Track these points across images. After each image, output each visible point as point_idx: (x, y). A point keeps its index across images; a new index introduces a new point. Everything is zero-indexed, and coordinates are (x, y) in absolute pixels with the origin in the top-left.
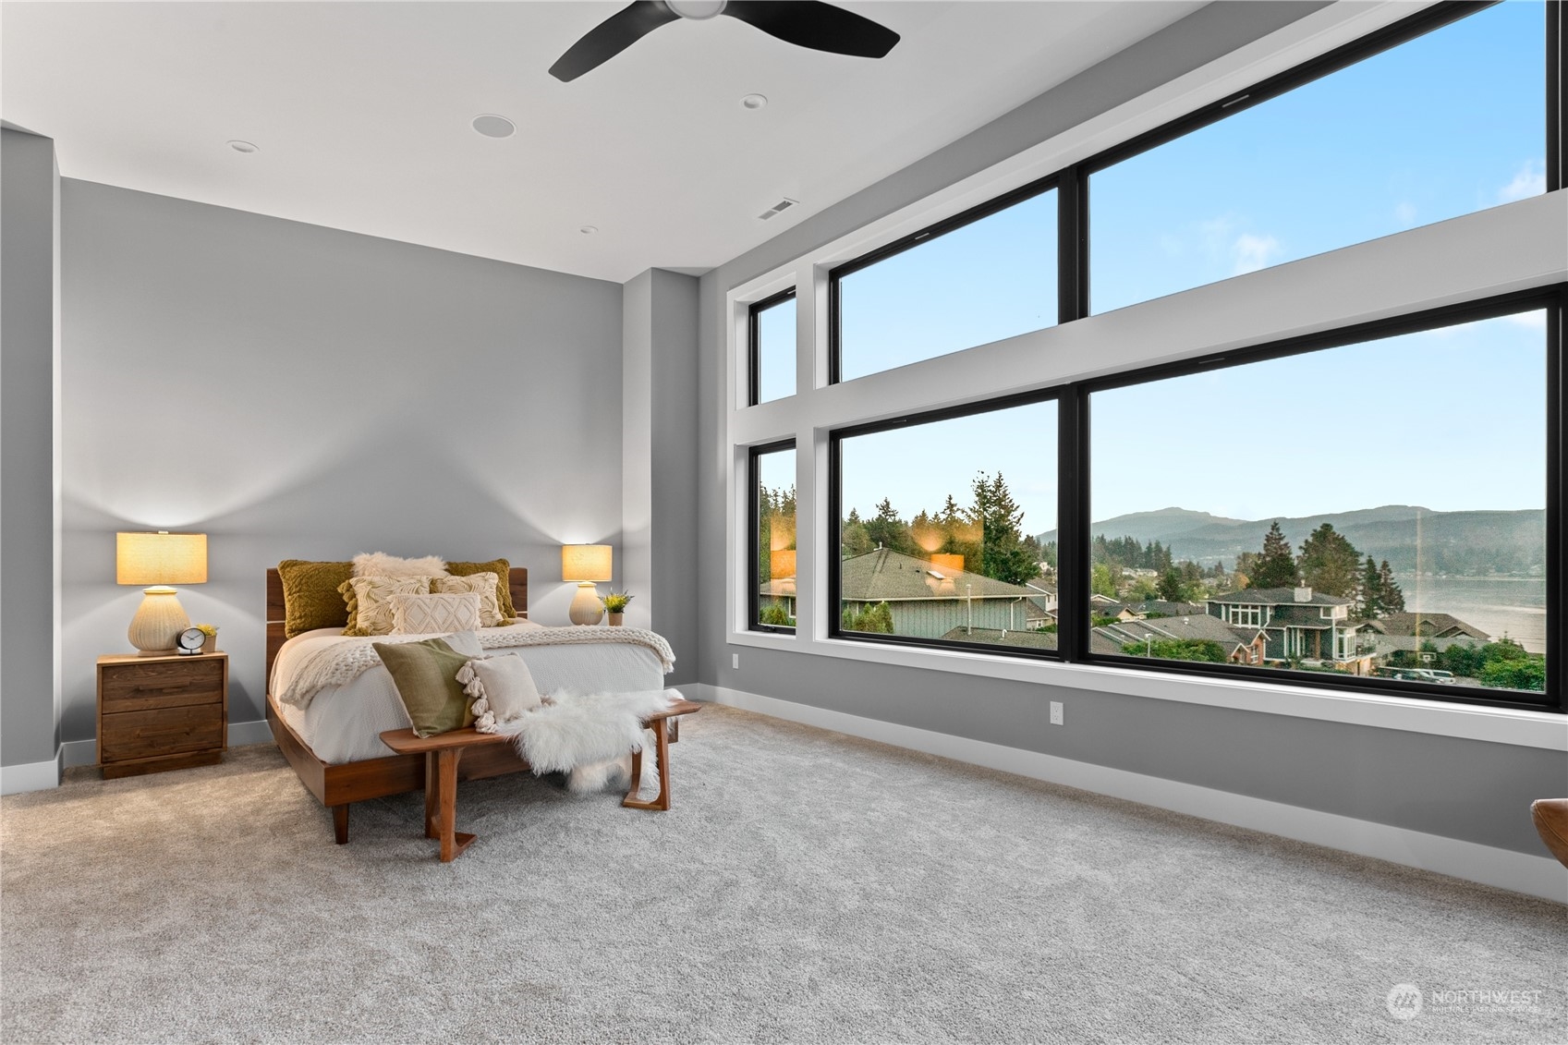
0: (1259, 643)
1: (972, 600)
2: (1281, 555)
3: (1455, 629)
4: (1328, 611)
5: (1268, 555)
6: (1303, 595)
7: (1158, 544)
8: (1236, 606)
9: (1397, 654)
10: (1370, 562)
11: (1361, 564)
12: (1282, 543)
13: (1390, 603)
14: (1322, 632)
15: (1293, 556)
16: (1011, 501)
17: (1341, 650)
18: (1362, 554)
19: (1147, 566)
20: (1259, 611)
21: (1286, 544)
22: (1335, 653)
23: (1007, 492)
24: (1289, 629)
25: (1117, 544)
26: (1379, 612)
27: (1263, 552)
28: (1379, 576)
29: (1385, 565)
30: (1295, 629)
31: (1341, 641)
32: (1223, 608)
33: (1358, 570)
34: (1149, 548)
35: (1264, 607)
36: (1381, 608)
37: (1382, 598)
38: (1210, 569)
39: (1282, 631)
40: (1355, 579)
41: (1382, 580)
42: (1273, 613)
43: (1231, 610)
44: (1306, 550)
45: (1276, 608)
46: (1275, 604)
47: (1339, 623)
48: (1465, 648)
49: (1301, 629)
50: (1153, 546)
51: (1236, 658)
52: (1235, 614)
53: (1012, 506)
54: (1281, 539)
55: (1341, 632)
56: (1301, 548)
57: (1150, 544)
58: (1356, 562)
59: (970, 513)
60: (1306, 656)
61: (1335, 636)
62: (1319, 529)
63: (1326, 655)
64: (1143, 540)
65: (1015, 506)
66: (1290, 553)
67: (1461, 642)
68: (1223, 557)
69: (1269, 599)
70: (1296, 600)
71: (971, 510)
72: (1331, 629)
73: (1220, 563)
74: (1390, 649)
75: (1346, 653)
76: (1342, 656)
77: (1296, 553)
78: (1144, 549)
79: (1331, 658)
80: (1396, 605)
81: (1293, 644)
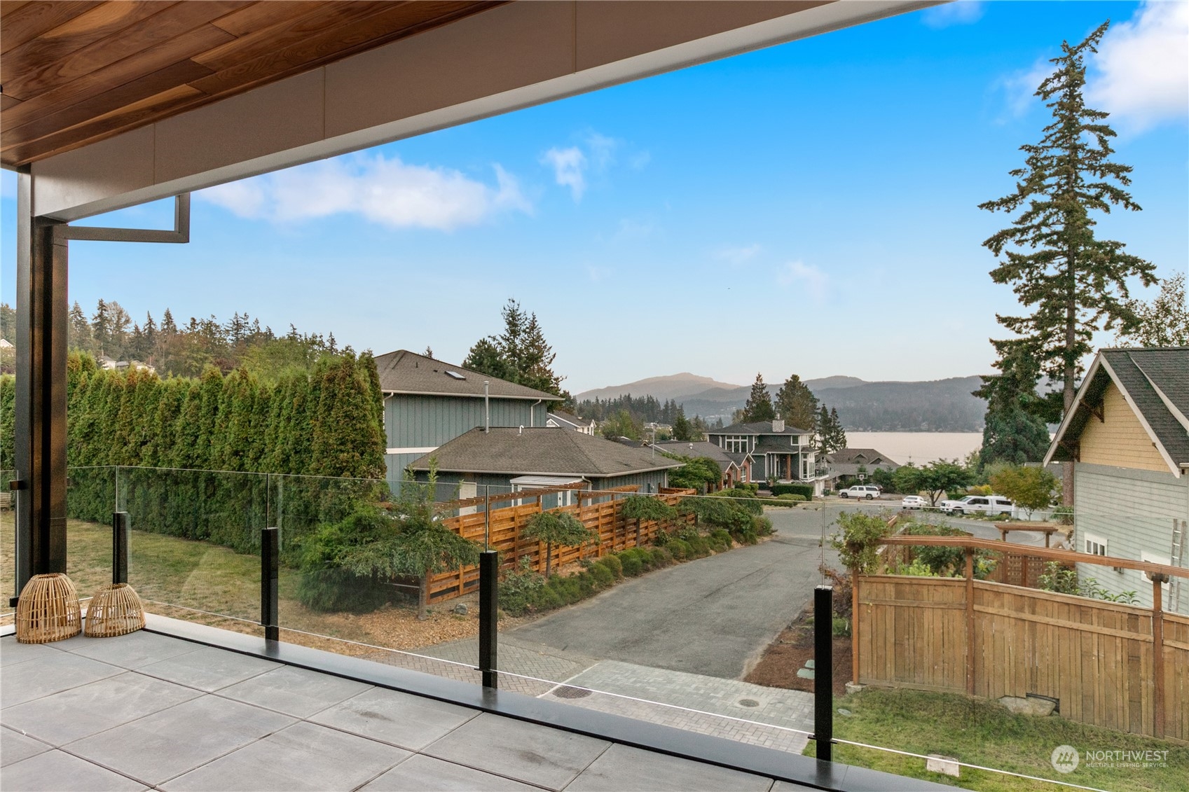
0: (747, 464)
1: (490, 399)
2: (764, 401)
3: (878, 459)
4: (796, 439)
5: (754, 402)
6: (778, 426)
7: (673, 402)
8: (730, 437)
9: (842, 477)
10: (824, 408)
11: (818, 409)
12: (764, 392)
13: (837, 442)
14: (792, 456)
15: (772, 403)
16: (544, 342)
17: (805, 472)
18: (819, 400)
19: (665, 422)
20: (747, 440)
21: (767, 393)
22: (801, 475)
23: (541, 333)
24: (769, 455)
25: (640, 402)
26: (830, 449)
27: (751, 399)
28: (830, 421)
29: (834, 411)
30: (773, 454)
31: (805, 463)
32: (721, 438)
33: (816, 413)
34: (666, 406)
35: (750, 437)
36: (831, 446)
37: (832, 438)
38: (713, 425)
39: (764, 456)
40: (814, 420)
41: (832, 424)
42: (757, 442)
43: (727, 440)
44: (781, 398)
45: (760, 438)
46: (758, 434)
47: (804, 449)
48: (886, 471)
49: (777, 455)
50: (670, 404)
51: (729, 476)
52: (729, 444)
53: (545, 347)
54: (764, 388)
55: (805, 456)
56: (777, 395)
57: (667, 402)
58: (814, 407)
59: (501, 341)
60: (781, 478)
61: (801, 460)
62: (790, 379)
63: (795, 476)
64: (662, 399)
65: (548, 347)
66: (770, 401)
67: (883, 467)
68: (722, 416)
69: (755, 430)
70: (774, 431)
71: (502, 338)
72: (798, 454)
73: (720, 420)
74: (838, 474)
75: (808, 474)
76: (805, 477)
77: (774, 399)
78: (662, 407)
79: (798, 479)
80: (841, 443)
81: (771, 468)
